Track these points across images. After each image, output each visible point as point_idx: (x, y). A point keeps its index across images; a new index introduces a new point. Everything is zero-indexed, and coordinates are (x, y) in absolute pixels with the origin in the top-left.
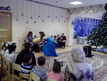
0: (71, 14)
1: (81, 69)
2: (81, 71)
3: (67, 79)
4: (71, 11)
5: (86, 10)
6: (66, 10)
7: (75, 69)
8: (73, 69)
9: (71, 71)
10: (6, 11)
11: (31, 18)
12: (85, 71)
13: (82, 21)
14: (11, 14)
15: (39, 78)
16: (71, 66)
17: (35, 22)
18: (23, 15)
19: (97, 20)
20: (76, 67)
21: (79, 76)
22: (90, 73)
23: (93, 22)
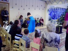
0: (47, 4)
1: (51, 36)
2: (51, 37)
3: (43, 42)
4: (47, 2)
5: (57, 2)
6: (44, 2)
7: (48, 36)
8: (46, 36)
9: (45, 37)
10: (5, 2)
11: (22, 6)
12: (54, 38)
13: (54, 9)
14: (9, 4)
15: (25, 42)
16: (46, 34)
17: (24, 9)
18: (16, 4)
19: (64, 9)
20: (49, 35)
21: (50, 40)
22: (57, 40)
23: (61, 10)
